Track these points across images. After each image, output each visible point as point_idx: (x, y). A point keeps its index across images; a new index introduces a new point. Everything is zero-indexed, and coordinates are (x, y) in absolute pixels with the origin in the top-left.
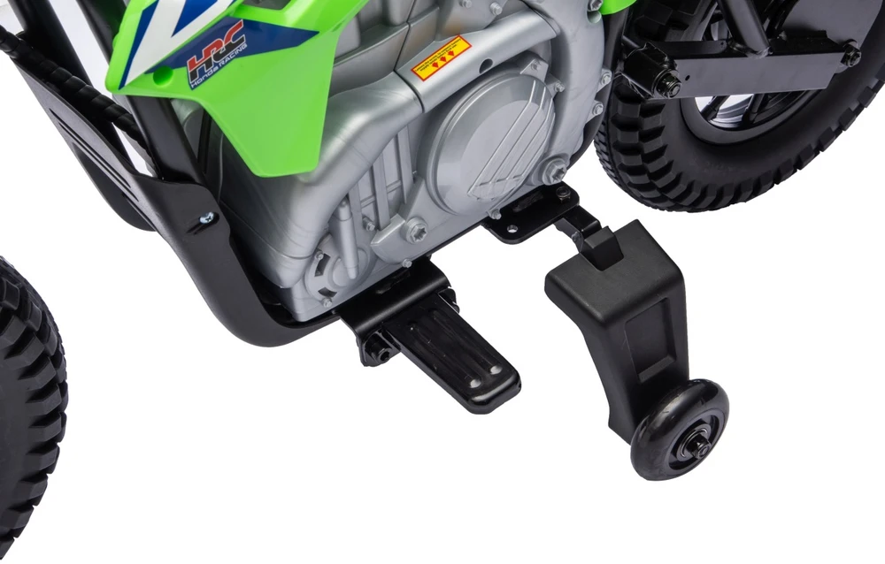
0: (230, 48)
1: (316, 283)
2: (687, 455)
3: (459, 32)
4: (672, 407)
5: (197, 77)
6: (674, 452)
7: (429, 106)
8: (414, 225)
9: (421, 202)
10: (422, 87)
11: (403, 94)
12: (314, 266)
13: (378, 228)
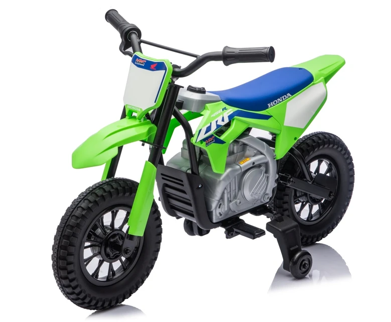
0: (212, 140)
1: (218, 211)
5: (207, 144)
7: (243, 170)
8: (238, 201)
9: (239, 196)
10: (241, 166)
11: (238, 167)
13: (231, 201)
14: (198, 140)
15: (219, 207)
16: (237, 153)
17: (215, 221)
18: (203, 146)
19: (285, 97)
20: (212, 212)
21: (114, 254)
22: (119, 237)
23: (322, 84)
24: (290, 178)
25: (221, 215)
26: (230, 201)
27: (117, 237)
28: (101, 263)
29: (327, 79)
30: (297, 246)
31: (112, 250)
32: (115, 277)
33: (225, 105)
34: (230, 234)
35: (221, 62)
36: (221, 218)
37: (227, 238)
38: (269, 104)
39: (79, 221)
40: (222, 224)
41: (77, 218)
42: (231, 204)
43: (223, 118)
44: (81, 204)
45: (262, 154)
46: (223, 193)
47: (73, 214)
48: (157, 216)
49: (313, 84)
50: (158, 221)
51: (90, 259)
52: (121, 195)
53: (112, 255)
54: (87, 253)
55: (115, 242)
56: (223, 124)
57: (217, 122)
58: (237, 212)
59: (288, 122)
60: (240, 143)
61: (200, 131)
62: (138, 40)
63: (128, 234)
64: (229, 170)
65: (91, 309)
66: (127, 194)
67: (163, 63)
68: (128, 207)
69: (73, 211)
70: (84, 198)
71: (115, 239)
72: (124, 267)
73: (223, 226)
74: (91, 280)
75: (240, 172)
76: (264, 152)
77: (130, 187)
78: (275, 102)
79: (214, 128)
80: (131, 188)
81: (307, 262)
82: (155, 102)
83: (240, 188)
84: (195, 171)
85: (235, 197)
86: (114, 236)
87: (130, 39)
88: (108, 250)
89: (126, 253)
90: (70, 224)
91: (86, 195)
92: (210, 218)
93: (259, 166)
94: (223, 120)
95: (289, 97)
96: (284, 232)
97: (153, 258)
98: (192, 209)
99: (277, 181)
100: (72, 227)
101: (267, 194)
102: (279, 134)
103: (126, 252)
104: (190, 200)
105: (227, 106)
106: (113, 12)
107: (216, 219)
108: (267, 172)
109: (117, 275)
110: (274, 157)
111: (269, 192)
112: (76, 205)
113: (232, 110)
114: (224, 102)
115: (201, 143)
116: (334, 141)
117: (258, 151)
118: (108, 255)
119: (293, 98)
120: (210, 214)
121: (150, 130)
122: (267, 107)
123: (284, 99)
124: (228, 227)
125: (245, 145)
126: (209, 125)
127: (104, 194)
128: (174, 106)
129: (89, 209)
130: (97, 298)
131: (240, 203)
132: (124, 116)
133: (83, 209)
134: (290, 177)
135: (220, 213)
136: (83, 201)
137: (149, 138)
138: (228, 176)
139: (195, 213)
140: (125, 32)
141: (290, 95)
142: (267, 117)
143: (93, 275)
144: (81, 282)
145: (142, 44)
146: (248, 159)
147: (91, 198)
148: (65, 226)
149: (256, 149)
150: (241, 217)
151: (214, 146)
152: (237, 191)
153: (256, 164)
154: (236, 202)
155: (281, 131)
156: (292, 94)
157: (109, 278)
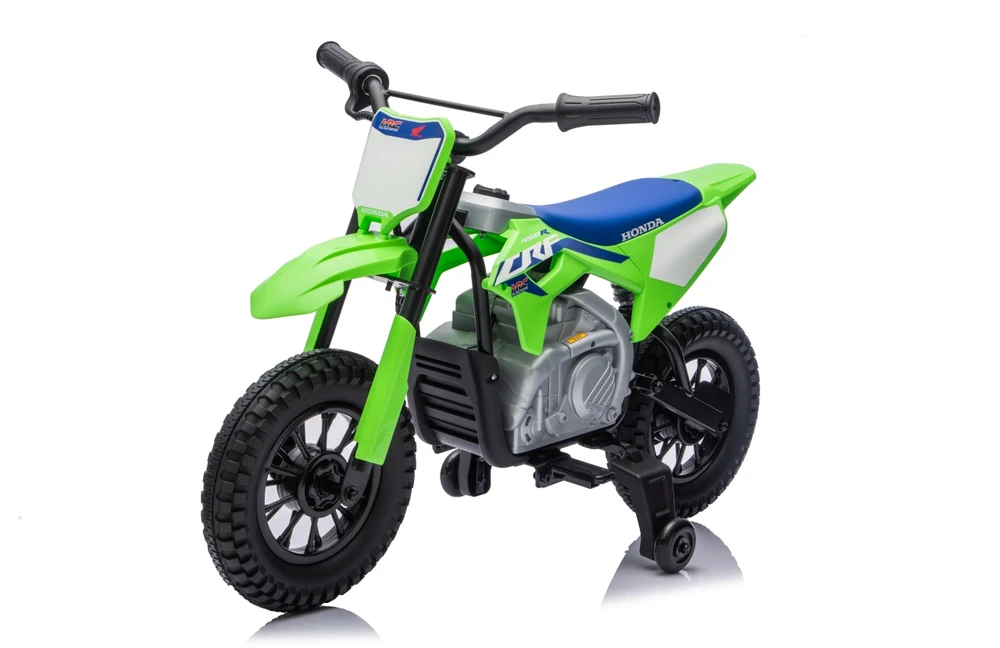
0: (524, 286)
1: (524, 430)
2: (681, 555)
3: (580, 332)
4: (669, 527)
6: (675, 554)
7: (573, 356)
8: (562, 415)
10: (571, 346)
11: (565, 348)
12: (526, 420)
14: (498, 282)
15: (527, 424)
16: (562, 322)
17: (516, 451)
18: (506, 294)
19: (652, 225)
20: (512, 432)
21: (323, 500)
22: (335, 468)
23: (717, 208)
24: (657, 381)
25: (529, 439)
26: (546, 415)
27: (331, 467)
28: (296, 517)
29: (726, 200)
30: (668, 511)
31: (319, 492)
32: (320, 549)
33: (545, 226)
34: (543, 479)
35: (554, 125)
36: (529, 446)
37: (538, 486)
38: (623, 235)
39: (260, 424)
40: (529, 457)
41: (258, 417)
42: (547, 420)
43: (543, 247)
44: (266, 392)
45: (608, 327)
46: (536, 396)
47: (249, 410)
48: (407, 433)
49: (702, 207)
50: (409, 443)
51: (276, 507)
52: (343, 380)
53: (318, 502)
54: (271, 494)
55: (326, 476)
56: (543, 258)
57: (532, 252)
58: (559, 437)
59: (656, 272)
60: (570, 304)
61: (502, 264)
62: (384, 92)
63: (355, 459)
64: (548, 351)
65: (271, 609)
66: (356, 381)
67: (437, 123)
68: (355, 409)
69: (249, 404)
70: (271, 380)
71: (327, 470)
72: (339, 531)
73: (530, 462)
74: (278, 550)
75: (567, 358)
76: (612, 324)
77: (360, 370)
78: (635, 232)
79: (526, 263)
80: (363, 371)
81: (686, 540)
82: (419, 199)
83: (565, 391)
84: (485, 347)
85: (556, 408)
86: (325, 464)
87: (368, 89)
88: (313, 492)
89: (349, 497)
90: (243, 429)
91: (276, 376)
92: (509, 445)
93: (602, 351)
94: (543, 251)
95: (659, 225)
96: (645, 480)
97: (396, 517)
98: (474, 425)
99: (631, 384)
100: (246, 436)
101: (613, 408)
102: (639, 294)
103: (349, 494)
104: (472, 408)
105: (549, 229)
106: (333, 46)
107: (519, 448)
108: (615, 364)
109: (324, 547)
110: (628, 337)
111: (617, 403)
112: (255, 393)
113: (557, 236)
114: (542, 220)
115: (504, 289)
116: (729, 326)
117: (602, 322)
118: (311, 501)
119: (666, 227)
120: (507, 437)
121: (405, 257)
122: (620, 240)
123: (650, 228)
124: (540, 466)
125: (577, 307)
126: (518, 256)
127: (312, 376)
128: (451, 219)
129: (281, 402)
130: (286, 587)
131: (565, 418)
132: (353, 228)
133: (270, 401)
134: (655, 378)
135: (527, 435)
136: (269, 385)
137: (404, 271)
138: (546, 363)
139: (479, 435)
140: (356, 77)
141: (662, 223)
142: (619, 258)
143: (280, 538)
144: (257, 550)
145: (391, 99)
146: (583, 335)
147: (286, 381)
148: (232, 432)
149: (597, 318)
150: (563, 450)
151: (526, 296)
152: (559, 395)
153: (597, 346)
154: (558, 417)
155: (643, 288)
156: (665, 221)
157: (310, 550)
